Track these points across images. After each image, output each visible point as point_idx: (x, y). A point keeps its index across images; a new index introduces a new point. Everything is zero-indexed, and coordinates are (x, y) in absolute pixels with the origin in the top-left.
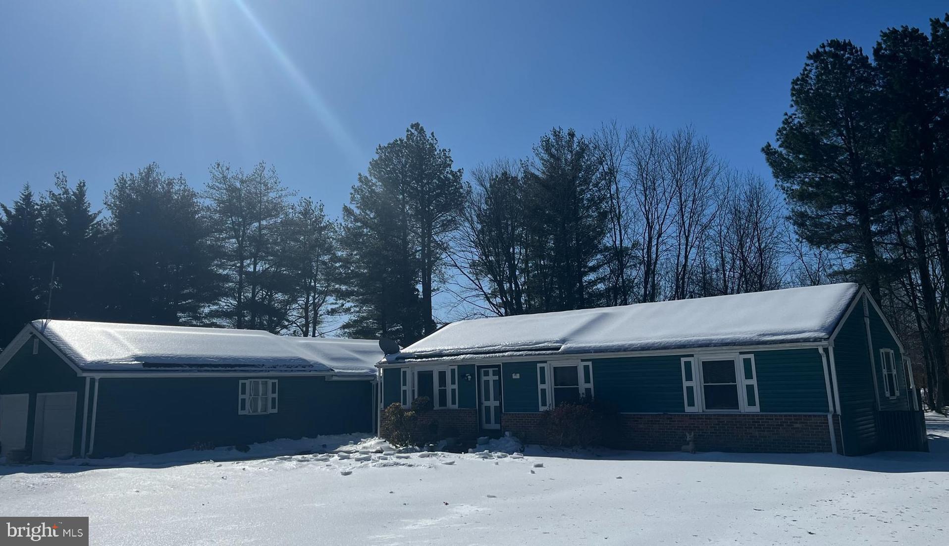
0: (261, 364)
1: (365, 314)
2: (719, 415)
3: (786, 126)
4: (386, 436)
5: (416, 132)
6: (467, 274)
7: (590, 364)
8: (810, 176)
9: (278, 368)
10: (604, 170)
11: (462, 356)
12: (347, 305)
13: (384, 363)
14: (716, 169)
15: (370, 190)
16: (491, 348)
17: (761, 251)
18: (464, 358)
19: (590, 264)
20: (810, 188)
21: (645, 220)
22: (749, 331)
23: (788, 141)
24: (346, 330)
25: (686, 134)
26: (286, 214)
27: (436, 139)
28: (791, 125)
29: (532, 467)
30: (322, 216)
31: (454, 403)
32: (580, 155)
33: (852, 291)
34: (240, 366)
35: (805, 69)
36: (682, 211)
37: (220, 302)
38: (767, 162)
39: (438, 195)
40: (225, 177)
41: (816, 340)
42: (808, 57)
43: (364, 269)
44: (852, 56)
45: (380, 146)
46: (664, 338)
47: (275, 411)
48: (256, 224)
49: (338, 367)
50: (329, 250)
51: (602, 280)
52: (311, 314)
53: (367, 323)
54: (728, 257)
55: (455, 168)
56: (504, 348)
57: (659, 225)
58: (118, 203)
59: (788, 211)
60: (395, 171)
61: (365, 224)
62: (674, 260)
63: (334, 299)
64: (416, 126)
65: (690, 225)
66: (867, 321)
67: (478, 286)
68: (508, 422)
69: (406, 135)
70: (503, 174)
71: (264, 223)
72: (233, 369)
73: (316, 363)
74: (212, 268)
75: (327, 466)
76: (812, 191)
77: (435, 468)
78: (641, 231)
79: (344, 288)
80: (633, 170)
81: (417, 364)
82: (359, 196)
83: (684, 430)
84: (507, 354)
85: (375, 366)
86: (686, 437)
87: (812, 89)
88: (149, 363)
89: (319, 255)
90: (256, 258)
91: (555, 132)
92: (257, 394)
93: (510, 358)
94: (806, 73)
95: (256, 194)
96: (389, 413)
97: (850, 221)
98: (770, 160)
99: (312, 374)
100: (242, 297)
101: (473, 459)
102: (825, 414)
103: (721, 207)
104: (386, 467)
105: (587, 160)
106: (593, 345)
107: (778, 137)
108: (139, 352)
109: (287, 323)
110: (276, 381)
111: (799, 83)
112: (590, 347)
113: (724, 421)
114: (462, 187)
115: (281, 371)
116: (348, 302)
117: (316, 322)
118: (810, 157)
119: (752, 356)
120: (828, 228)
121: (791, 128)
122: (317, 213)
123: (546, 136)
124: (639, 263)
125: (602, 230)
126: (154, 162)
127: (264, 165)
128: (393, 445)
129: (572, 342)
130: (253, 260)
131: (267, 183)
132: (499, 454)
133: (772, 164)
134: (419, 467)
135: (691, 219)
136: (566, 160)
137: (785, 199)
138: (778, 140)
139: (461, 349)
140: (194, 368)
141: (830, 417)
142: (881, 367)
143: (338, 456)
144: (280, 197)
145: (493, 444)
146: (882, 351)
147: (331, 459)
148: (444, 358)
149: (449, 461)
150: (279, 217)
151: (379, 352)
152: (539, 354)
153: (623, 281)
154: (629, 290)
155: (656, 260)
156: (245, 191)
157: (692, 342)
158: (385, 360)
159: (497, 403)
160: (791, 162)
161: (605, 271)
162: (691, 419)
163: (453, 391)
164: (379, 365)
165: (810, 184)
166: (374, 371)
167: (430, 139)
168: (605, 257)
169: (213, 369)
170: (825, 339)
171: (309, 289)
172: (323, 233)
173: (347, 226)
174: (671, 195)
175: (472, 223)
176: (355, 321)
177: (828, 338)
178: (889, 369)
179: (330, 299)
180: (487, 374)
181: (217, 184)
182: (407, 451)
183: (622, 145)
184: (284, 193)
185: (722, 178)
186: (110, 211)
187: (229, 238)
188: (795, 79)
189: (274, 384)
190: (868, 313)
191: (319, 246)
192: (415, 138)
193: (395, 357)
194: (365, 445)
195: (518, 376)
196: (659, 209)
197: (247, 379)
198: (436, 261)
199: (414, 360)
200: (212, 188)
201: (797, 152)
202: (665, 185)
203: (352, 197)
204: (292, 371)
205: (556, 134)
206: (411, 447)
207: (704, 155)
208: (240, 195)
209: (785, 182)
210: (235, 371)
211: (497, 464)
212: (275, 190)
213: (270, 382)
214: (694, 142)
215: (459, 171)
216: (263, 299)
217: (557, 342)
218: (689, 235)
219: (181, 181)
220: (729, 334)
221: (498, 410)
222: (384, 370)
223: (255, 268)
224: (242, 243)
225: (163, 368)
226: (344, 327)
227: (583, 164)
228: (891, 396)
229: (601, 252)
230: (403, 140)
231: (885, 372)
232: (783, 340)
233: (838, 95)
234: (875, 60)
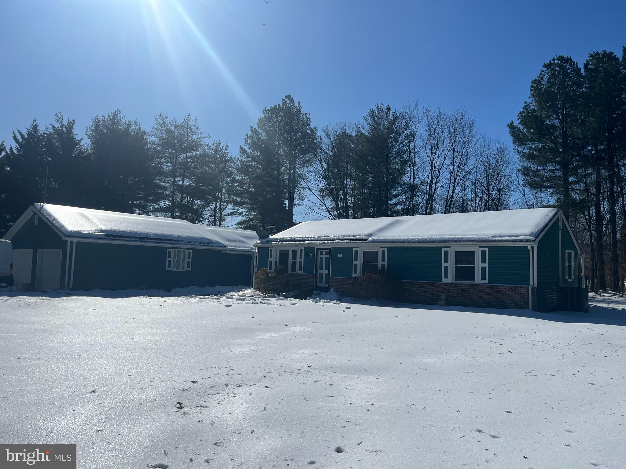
0: (181, 240)
1: (252, 217)
2: (462, 284)
3: (524, 110)
4: (258, 288)
5: (288, 101)
6: (317, 196)
7: (386, 250)
8: (535, 144)
9: (192, 243)
10: (407, 133)
11: (307, 242)
12: (241, 211)
13: (259, 243)
14: (478, 137)
15: (257, 137)
16: (326, 237)
17: (500, 191)
18: (308, 243)
19: (394, 193)
20: (535, 152)
21: (430, 166)
22: (486, 234)
23: (525, 120)
24: (240, 226)
25: (461, 113)
26: (204, 150)
27: (301, 106)
28: (528, 110)
29: (344, 309)
30: (227, 153)
31: (300, 270)
32: (393, 123)
33: (553, 212)
34: (167, 240)
35: (541, 74)
36: (454, 162)
37: (161, 203)
38: (510, 134)
39: (300, 144)
40: (164, 123)
41: (527, 241)
42: (543, 66)
43: (252, 188)
44: (571, 67)
45: (265, 109)
46: (433, 236)
47: (190, 269)
48: (184, 155)
49: (231, 245)
50: (231, 175)
51: (400, 203)
52: (218, 215)
53: (253, 222)
54: (479, 192)
55: (312, 126)
56: (333, 238)
57: (439, 170)
58: (94, 135)
59: (519, 166)
60: (274, 126)
61: (254, 159)
62: (445, 193)
63: (232, 206)
64: (288, 97)
65: (458, 172)
66: (560, 232)
67: (323, 203)
68: (333, 283)
69: (282, 102)
70: (343, 133)
71: (189, 154)
72: (163, 242)
73: (217, 242)
74: (156, 181)
75: (217, 302)
76: (536, 154)
77: (284, 306)
78: (427, 174)
79: (239, 199)
80: (425, 134)
81: (278, 245)
82: (250, 141)
83: (440, 292)
84: (335, 241)
85: (253, 245)
86: (441, 297)
87: (544, 88)
88: (109, 235)
89: (224, 178)
90: (183, 177)
91: (378, 107)
92: (179, 258)
93: (337, 244)
94: (541, 76)
95: (184, 135)
96: (260, 273)
97: (557, 174)
98: (512, 132)
99: (214, 248)
100: (174, 201)
101: (309, 302)
102: (528, 286)
103: (478, 161)
104: (253, 304)
105: (397, 126)
106: (388, 238)
107: (519, 117)
108: (103, 227)
109: (201, 219)
110: (191, 251)
111: (536, 82)
112: (387, 239)
113: (465, 288)
114: (316, 139)
115: (194, 245)
116: (242, 208)
117: (221, 220)
118: (538, 132)
119: (486, 249)
120: (543, 178)
121: (528, 112)
122: (223, 151)
123: (372, 109)
124: (423, 194)
125: (403, 172)
126: (118, 110)
127: (190, 117)
128: (262, 293)
129: (376, 236)
130: (182, 178)
131: (192, 129)
132: (325, 300)
133: (513, 135)
134: (274, 305)
135: (459, 168)
136: (384, 125)
137: (518, 158)
138: (518, 119)
139: (307, 237)
140: (138, 239)
141: (530, 288)
142: (565, 261)
143: (226, 297)
144: (199, 138)
145: (322, 295)
146: (567, 251)
147: (221, 299)
148: (296, 242)
149: (293, 303)
150: (198, 151)
151: (257, 238)
152: (355, 243)
153: (413, 205)
154: (416, 211)
155: (435, 192)
156: (177, 133)
157: (450, 239)
158: (259, 242)
159: (327, 271)
160: (525, 134)
161: (402, 198)
162: (445, 286)
163: (301, 263)
164: (256, 245)
165: (535, 150)
166: (253, 249)
167: (297, 106)
168: (403, 189)
169: (150, 241)
170: (533, 241)
171: (217, 199)
172: (227, 164)
173: (242, 160)
174: (448, 151)
175: (321, 163)
176: (246, 221)
177: (535, 240)
178: (570, 262)
179: (230, 206)
180: (322, 253)
181: (159, 127)
182: (270, 297)
183: (420, 118)
184: (202, 136)
185: (481, 143)
186: (90, 140)
187: (167, 163)
188: (534, 79)
189: (189, 253)
190: (561, 227)
191: (224, 172)
192: (287, 105)
193: (266, 240)
194: (244, 292)
195: (341, 255)
196: (439, 160)
197: (172, 249)
198: (297, 186)
199: (277, 243)
200: (156, 129)
201: (529, 128)
202: (445, 144)
203: (245, 142)
204: (201, 245)
205: (379, 108)
206: (272, 294)
207: (471, 126)
208: (174, 135)
209: (520, 147)
210: (164, 243)
211: (323, 305)
212: (197, 134)
213: (187, 251)
214: (466, 118)
215: (315, 128)
216: (188, 202)
217: (366, 235)
218: (456, 178)
219: (136, 124)
220: (473, 235)
221: (328, 275)
222: (259, 248)
223: (183, 183)
224: (175, 167)
225: (117, 238)
226: (238, 224)
227: (394, 128)
228: (569, 279)
229: (401, 185)
230: (280, 106)
231: (567, 264)
232: (507, 240)
233: (559, 92)
234: (585, 71)
